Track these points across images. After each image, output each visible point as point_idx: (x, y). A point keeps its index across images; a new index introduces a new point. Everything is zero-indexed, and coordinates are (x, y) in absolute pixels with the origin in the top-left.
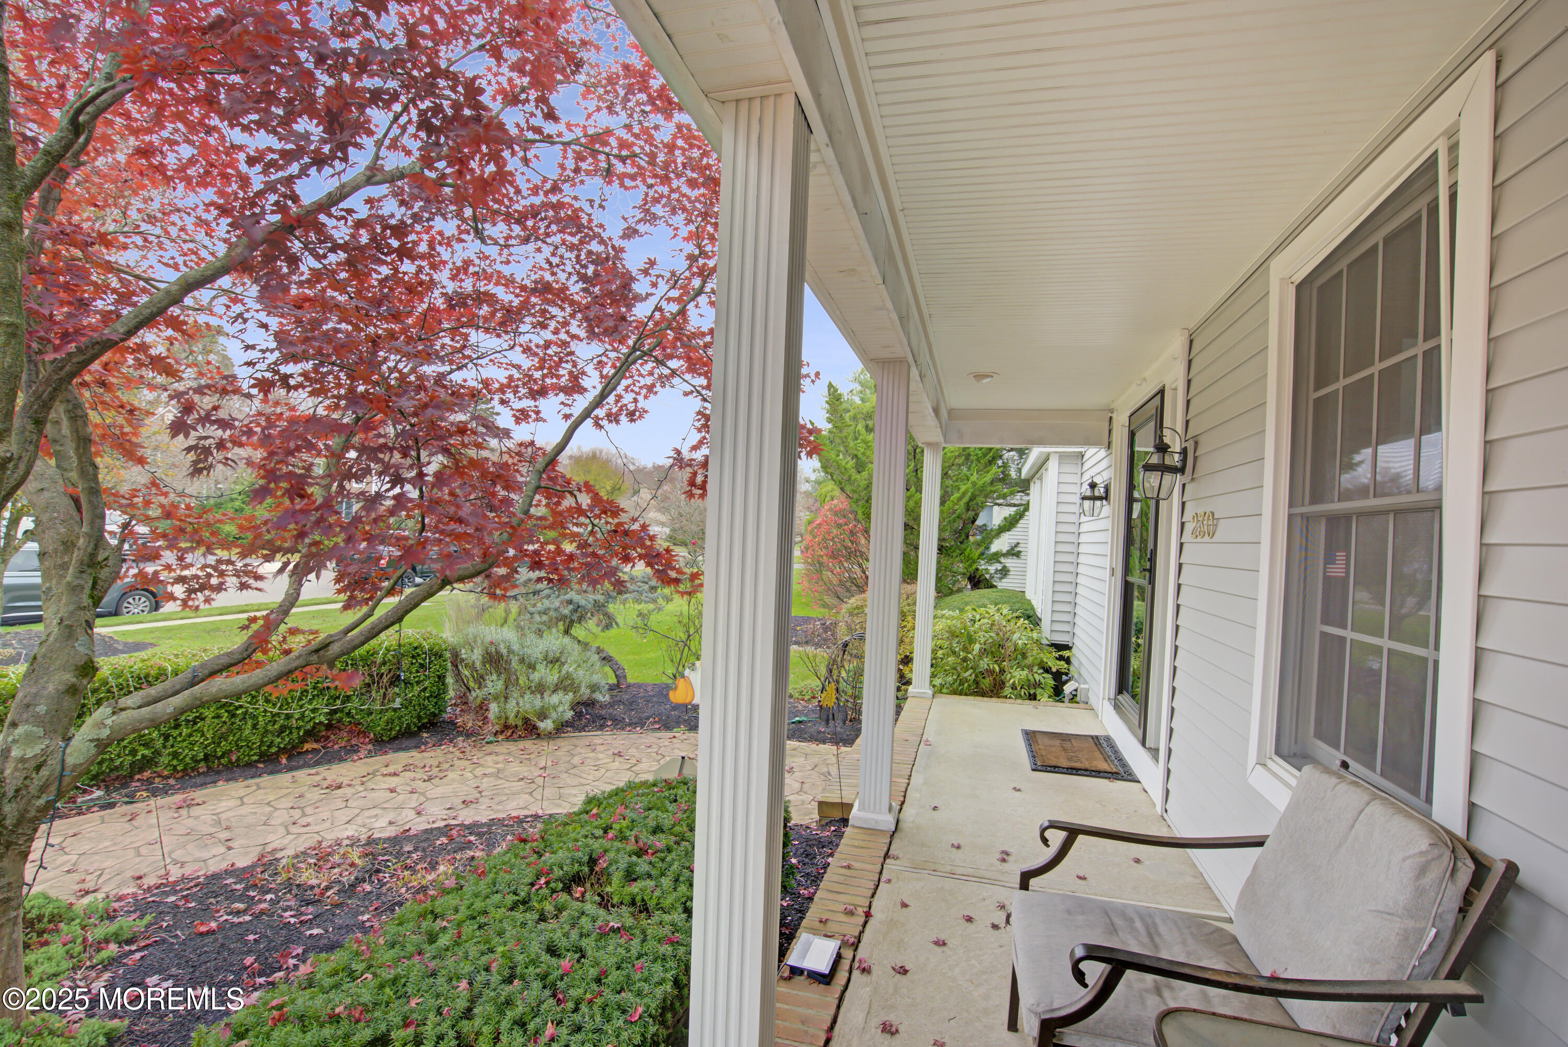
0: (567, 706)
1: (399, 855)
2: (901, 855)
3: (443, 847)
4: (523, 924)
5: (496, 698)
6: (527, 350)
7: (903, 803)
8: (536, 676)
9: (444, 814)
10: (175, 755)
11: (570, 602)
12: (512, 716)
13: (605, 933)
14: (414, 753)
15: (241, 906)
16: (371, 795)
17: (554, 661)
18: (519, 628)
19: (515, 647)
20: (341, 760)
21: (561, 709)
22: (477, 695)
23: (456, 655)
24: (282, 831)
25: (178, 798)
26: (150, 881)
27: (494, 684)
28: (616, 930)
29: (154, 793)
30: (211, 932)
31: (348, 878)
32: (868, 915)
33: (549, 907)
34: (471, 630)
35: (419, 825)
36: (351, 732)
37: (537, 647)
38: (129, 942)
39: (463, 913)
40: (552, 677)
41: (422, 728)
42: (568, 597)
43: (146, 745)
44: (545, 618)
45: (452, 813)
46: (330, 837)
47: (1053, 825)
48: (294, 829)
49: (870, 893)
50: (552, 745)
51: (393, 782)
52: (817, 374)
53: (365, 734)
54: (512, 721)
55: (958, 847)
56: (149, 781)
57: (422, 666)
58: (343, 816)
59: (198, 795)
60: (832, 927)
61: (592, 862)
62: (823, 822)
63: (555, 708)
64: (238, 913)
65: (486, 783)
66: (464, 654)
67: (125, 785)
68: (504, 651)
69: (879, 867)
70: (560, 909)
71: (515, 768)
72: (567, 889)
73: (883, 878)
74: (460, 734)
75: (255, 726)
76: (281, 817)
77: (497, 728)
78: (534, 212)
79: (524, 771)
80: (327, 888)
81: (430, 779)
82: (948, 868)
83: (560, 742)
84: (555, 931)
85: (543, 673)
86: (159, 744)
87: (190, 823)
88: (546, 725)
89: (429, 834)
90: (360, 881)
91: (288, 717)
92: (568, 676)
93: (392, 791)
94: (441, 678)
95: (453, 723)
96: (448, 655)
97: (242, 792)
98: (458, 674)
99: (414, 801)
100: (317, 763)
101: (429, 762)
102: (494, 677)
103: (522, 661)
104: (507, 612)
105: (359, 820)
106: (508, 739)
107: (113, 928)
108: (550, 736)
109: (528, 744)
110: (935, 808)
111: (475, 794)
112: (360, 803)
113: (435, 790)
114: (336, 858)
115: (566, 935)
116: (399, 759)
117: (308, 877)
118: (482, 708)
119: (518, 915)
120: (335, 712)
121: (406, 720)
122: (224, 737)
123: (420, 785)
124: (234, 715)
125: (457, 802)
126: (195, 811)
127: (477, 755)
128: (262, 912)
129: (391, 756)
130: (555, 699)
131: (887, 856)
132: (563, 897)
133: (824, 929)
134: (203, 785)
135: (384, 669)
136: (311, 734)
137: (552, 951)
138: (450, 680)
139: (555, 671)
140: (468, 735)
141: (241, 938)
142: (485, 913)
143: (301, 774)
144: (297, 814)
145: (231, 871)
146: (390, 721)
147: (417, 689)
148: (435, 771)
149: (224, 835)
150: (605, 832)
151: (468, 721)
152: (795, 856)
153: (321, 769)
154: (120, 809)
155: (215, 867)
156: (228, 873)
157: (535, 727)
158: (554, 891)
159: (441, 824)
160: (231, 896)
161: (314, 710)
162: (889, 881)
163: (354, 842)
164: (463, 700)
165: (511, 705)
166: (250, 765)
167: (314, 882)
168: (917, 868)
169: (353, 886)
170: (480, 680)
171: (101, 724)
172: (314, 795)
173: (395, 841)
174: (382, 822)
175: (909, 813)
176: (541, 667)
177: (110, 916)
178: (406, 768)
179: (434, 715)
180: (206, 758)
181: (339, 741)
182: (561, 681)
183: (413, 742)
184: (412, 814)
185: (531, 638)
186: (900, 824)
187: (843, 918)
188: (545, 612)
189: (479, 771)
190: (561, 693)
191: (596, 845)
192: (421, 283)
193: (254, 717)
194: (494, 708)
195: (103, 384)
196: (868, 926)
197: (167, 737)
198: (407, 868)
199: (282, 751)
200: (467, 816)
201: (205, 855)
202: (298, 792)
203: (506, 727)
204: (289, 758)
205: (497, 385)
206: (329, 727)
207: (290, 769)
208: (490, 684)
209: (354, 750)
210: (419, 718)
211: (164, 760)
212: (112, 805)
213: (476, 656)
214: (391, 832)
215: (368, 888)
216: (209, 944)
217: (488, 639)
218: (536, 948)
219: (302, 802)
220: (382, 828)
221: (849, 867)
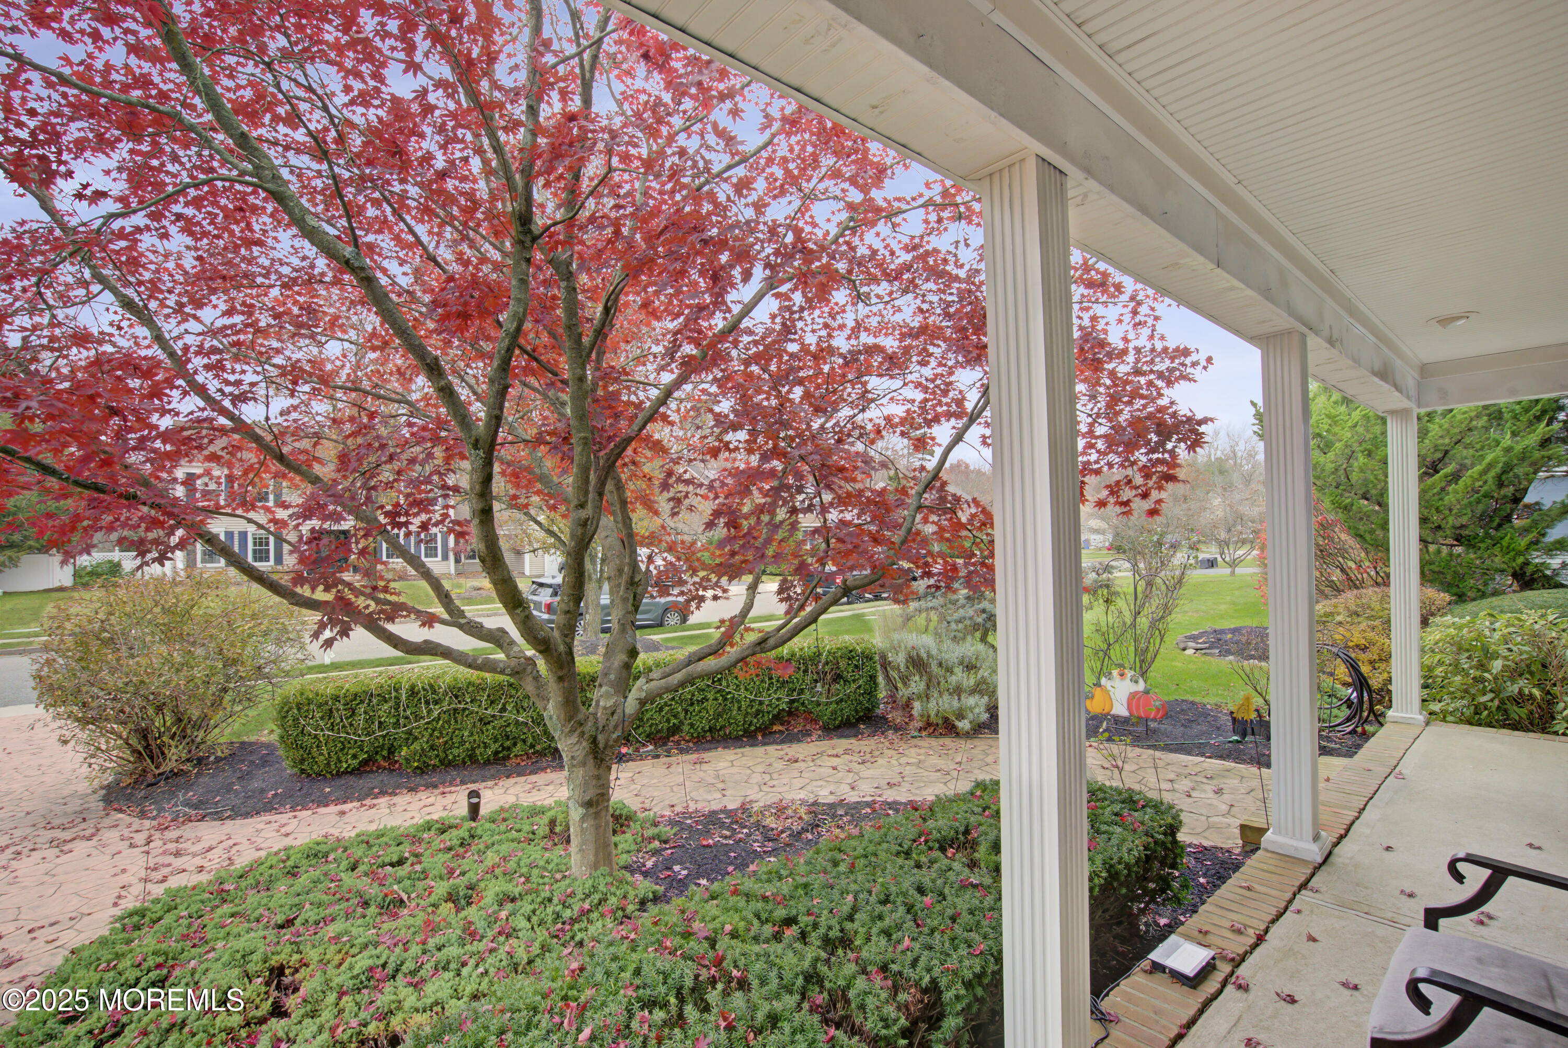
0: (982, 709)
1: (834, 816)
2: (1323, 889)
3: (867, 816)
4: (901, 867)
5: (919, 697)
6: (918, 385)
7: (1342, 837)
8: (953, 679)
9: (872, 791)
10: (692, 725)
11: (984, 611)
12: (933, 714)
13: (965, 885)
14: (853, 741)
15: (728, 833)
16: (818, 770)
17: (970, 667)
18: (937, 634)
19: (934, 652)
20: (799, 741)
21: (977, 711)
22: (903, 693)
23: (883, 657)
24: (756, 788)
25: (695, 756)
26: (678, 809)
27: (917, 685)
28: (974, 886)
29: (682, 751)
30: (708, 846)
31: (796, 827)
32: (1260, 939)
33: (923, 859)
34: (896, 636)
35: (853, 797)
36: (805, 719)
37: (954, 652)
38: (666, 842)
39: (860, 851)
40: (970, 681)
41: (859, 720)
42: (981, 606)
43: (675, 716)
44: (960, 626)
45: (878, 792)
46: (788, 797)
47: (1471, 859)
48: (765, 788)
49: (1270, 918)
50: (970, 744)
51: (835, 761)
52: (1209, 360)
53: (814, 721)
54: (933, 719)
55: (1411, 895)
56: (678, 743)
57: (856, 666)
58: (798, 783)
59: (707, 756)
60: (1210, 939)
61: (967, 832)
62: (1248, 848)
63: (971, 709)
64: (726, 837)
65: (908, 770)
66: (890, 657)
67: (665, 744)
68: (924, 656)
69: (1288, 896)
70: (932, 862)
71: (934, 761)
72: (943, 849)
73: (1291, 908)
74: (890, 727)
75: (739, 708)
76: (756, 778)
77: (920, 724)
78: (907, 267)
79: (941, 763)
80: (782, 832)
81: (863, 762)
82: (1389, 915)
83: (976, 742)
84: (926, 877)
85: (959, 676)
86: (682, 715)
87: (701, 774)
88: (964, 725)
89: (858, 805)
90: (805, 830)
91: (761, 703)
92: (984, 681)
93: (834, 768)
94: (873, 678)
95: (884, 718)
96: (877, 658)
97: (733, 757)
98: (887, 677)
99: (850, 778)
100: (783, 742)
101: (864, 749)
102: (917, 678)
103: (940, 665)
104: (929, 620)
105: (809, 788)
106: (930, 735)
107: (656, 831)
108: (967, 735)
109: (947, 741)
110: (1388, 848)
111: (898, 779)
112: (811, 775)
113: (865, 772)
114: (789, 812)
115: (934, 881)
116: (842, 744)
117: (770, 822)
118: (908, 706)
119: (900, 861)
120: (792, 701)
121: (846, 712)
122: (720, 715)
123: (855, 766)
124: (725, 699)
125: (883, 783)
126: (705, 767)
127: (903, 746)
128: (740, 840)
129: (835, 741)
130: (971, 701)
131: (1304, 886)
132: (937, 854)
133: (1202, 938)
134: (709, 749)
135: (827, 668)
136: (777, 718)
137: (921, 890)
138: (881, 679)
139: (972, 676)
140: (897, 729)
141: (726, 854)
142: (875, 855)
143: (771, 749)
144: (767, 777)
145: (724, 810)
146: (834, 712)
147: (854, 686)
148: (868, 756)
149: (721, 786)
150: (984, 810)
151: (896, 717)
152: (1204, 875)
153: (785, 746)
154: (663, 760)
155: (715, 806)
156: (722, 811)
157: (954, 726)
158: (931, 849)
159: (869, 799)
160: (722, 825)
161: (778, 699)
162: (1299, 912)
163: (803, 802)
164: (892, 699)
165: (932, 705)
166: (738, 738)
167: (773, 826)
168: (1342, 905)
169: (799, 833)
170: (905, 680)
171: (641, 689)
172: (779, 765)
173: (832, 806)
174: (825, 792)
175: (1346, 849)
176: (958, 670)
177: (655, 824)
178: (846, 751)
179: (868, 709)
180: (710, 730)
181: (798, 725)
182: (978, 684)
183: (853, 731)
184: (847, 788)
185: (947, 644)
186: (1331, 859)
187: (1229, 934)
188: (959, 621)
189: (903, 760)
190: (977, 697)
191: (973, 819)
192: (822, 350)
193: (739, 701)
194: (917, 706)
195: (634, 463)
196: (1258, 950)
197: (686, 711)
198: (838, 827)
199: (758, 729)
200: (890, 795)
201: (709, 797)
202: (768, 761)
203: (929, 724)
204: (764, 736)
205: (897, 420)
206: (790, 713)
207: (764, 744)
208: (913, 685)
209: (808, 734)
210: (856, 711)
211: (686, 728)
212: (657, 757)
213: (900, 659)
214: (831, 799)
215: (810, 836)
216: (708, 853)
217: (910, 644)
218: (907, 884)
219: (771, 770)
220: (825, 796)
221: (1249, 889)
